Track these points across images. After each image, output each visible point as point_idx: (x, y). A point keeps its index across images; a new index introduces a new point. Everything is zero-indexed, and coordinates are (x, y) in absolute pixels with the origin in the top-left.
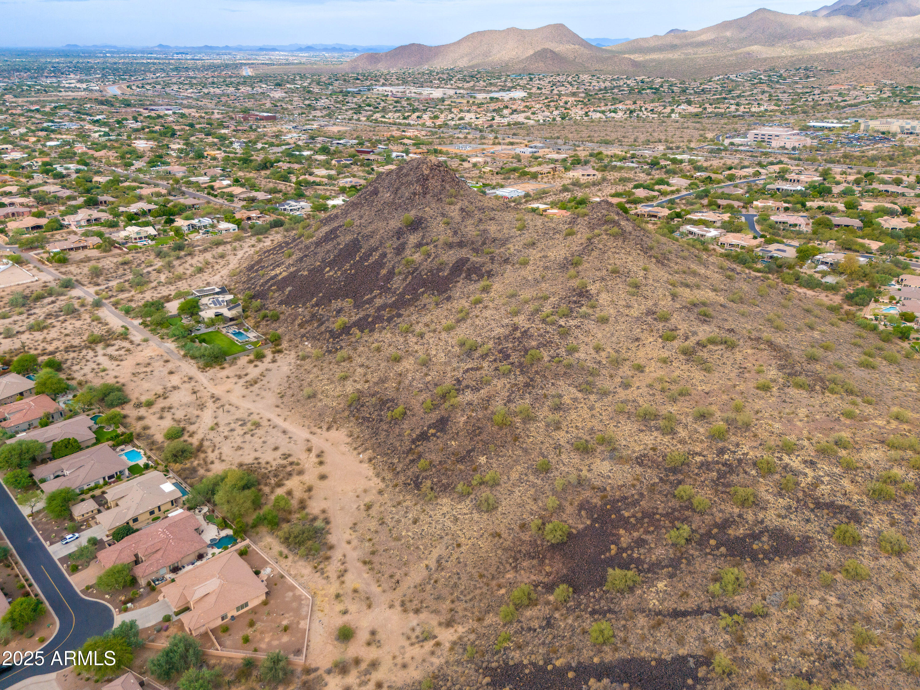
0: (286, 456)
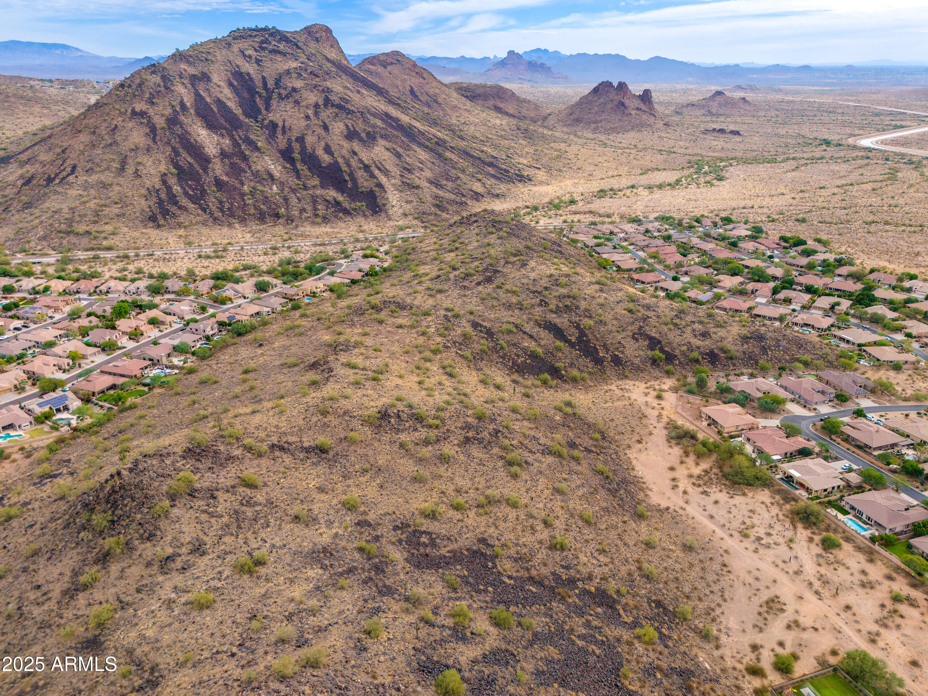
0: (706, 493)
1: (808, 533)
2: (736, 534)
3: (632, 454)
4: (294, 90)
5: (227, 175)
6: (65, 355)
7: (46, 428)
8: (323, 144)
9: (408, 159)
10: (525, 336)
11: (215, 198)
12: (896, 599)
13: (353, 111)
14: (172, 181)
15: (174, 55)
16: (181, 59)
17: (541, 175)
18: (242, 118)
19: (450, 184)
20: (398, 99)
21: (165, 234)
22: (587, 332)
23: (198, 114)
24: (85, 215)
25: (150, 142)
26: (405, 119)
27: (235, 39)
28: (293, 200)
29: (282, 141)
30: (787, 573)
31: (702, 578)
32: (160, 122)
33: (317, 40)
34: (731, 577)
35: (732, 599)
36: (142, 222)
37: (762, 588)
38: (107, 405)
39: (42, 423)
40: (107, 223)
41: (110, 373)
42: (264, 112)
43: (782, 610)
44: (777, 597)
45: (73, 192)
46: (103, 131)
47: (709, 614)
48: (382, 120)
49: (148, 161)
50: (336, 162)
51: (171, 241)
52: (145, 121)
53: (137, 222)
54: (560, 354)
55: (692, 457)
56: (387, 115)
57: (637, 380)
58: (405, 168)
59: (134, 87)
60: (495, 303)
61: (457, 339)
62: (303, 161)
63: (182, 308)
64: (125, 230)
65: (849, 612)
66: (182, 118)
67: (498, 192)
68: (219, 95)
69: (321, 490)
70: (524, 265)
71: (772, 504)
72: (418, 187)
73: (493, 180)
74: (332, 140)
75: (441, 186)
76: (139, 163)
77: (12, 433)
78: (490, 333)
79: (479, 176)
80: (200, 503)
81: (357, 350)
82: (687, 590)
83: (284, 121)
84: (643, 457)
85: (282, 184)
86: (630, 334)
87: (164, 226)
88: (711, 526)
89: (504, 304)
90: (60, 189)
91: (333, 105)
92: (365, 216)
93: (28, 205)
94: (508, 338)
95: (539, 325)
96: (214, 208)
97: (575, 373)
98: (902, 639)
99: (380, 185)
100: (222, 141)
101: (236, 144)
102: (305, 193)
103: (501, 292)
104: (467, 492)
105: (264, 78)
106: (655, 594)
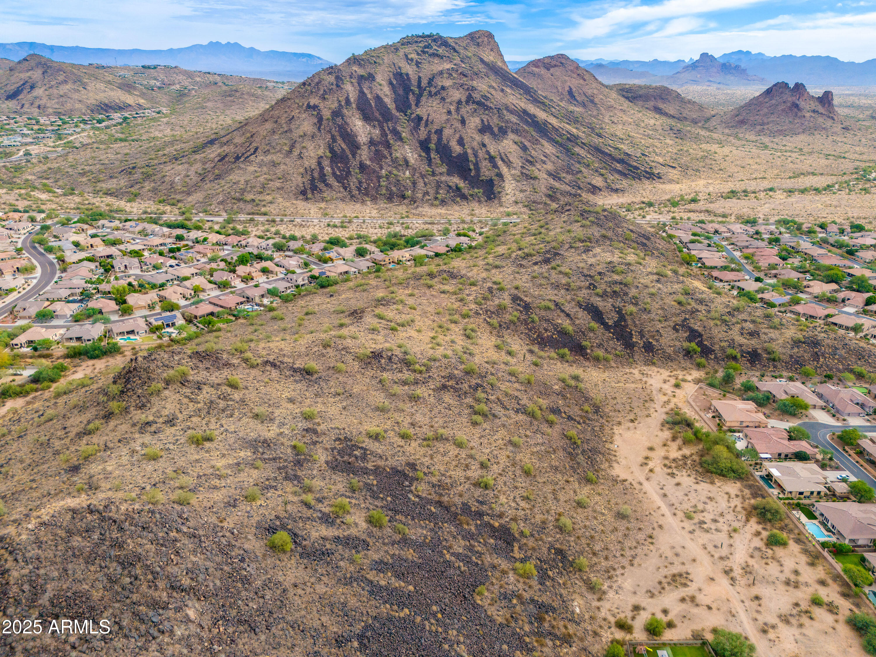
0: (672, 475)
1: (759, 528)
2: (680, 514)
3: (617, 430)
4: (443, 88)
5: (370, 160)
6: (191, 287)
7: (155, 336)
8: (457, 136)
9: (533, 152)
10: (562, 315)
11: (357, 178)
12: (816, 602)
13: (491, 108)
14: (326, 163)
15: (349, 59)
16: (354, 63)
17: (674, 174)
18: (394, 112)
19: (569, 177)
20: (545, 98)
21: (309, 206)
22: (627, 317)
23: (358, 108)
24: (255, 187)
25: (315, 130)
26: (541, 115)
27: (402, 45)
28: (420, 184)
29: (423, 133)
30: (712, 556)
31: (620, 542)
32: (326, 114)
33: (478, 45)
34: (651, 547)
35: (640, 565)
36: (295, 194)
37: (676, 563)
38: (201, 326)
39: (155, 333)
40: (268, 194)
41: (214, 304)
42: (413, 107)
43: (685, 585)
44: (688, 573)
45: (251, 169)
46: (283, 121)
47: (609, 572)
48: (519, 116)
49: (310, 145)
50: (466, 153)
51: (312, 212)
52: (315, 113)
53: (291, 194)
54: (592, 335)
55: (679, 441)
56: (525, 112)
57: (664, 368)
58: (528, 161)
59: (313, 85)
60: (543, 281)
61: (492, 309)
62: (437, 151)
63: (291, 262)
64: (281, 200)
65: (757, 602)
66: (345, 111)
67: (618, 187)
68: (379, 92)
69: (291, 400)
70: (587, 250)
71: (737, 496)
72: (535, 178)
73: (617, 176)
74: (467, 133)
75: (560, 179)
76: (304, 147)
77: (132, 337)
78: (527, 307)
79: (603, 171)
80: (187, 391)
81: (395, 306)
82: (597, 548)
83: (429, 115)
84: (628, 435)
85: (415, 169)
86: (672, 324)
87: (311, 199)
88: (659, 502)
89: (552, 284)
90: (242, 166)
91: (474, 102)
92: (479, 201)
93: (218, 177)
94: (543, 313)
95: (580, 306)
96: (353, 187)
97: (600, 353)
98: (798, 637)
99: (500, 175)
100: (373, 131)
101: (384, 134)
102: (432, 178)
103: (553, 272)
104: (420, 427)
105: (420, 78)
106: (561, 544)
